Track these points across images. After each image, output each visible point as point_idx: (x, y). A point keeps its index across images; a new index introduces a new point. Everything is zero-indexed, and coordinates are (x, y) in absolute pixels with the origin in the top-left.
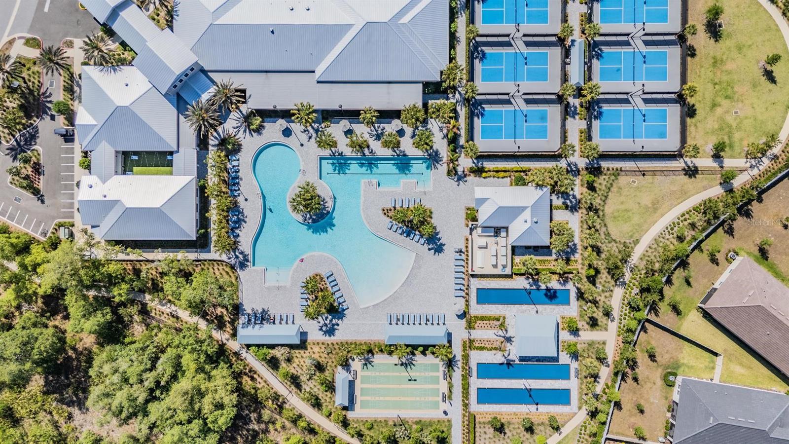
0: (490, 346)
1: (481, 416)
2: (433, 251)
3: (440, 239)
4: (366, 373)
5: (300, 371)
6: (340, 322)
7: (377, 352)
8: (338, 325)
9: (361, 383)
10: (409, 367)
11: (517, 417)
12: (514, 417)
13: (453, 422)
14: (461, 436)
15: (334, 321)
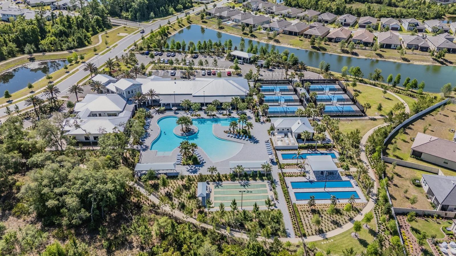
0: (296, 175)
1: (301, 207)
2: (253, 143)
3: (256, 139)
4: (217, 190)
5: (172, 190)
6: (200, 168)
7: (224, 180)
8: (199, 169)
9: (215, 194)
10: (246, 186)
11: (326, 206)
12: (325, 206)
13: (282, 212)
14: (290, 219)
15: (197, 168)
